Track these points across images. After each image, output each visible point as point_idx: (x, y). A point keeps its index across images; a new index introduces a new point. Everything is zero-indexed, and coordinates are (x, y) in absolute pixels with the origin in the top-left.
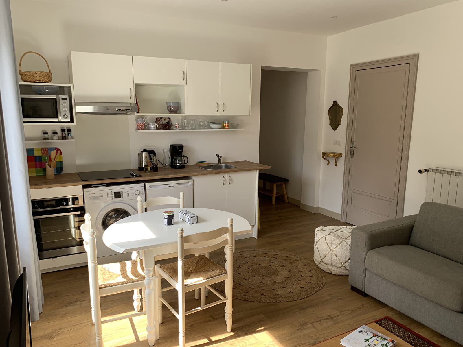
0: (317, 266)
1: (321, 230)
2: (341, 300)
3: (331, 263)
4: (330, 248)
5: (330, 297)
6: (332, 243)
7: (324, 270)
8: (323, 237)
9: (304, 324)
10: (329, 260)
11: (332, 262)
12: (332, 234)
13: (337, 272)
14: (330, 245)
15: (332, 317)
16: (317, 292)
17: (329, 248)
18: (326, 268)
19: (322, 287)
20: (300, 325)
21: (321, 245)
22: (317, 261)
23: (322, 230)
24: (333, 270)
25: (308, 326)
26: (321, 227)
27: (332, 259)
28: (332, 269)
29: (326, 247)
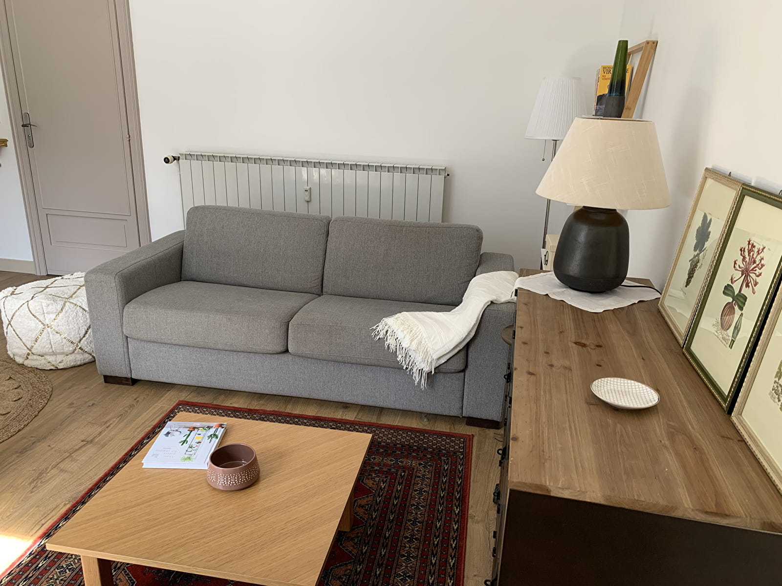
0: (22, 365)
1: (11, 294)
2: (94, 405)
3: (51, 351)
4: (43, 324)
5: (72, 410)
6: (45, 312)
7: (40, 367)
8: (21, 306)
9: (41, 474)
10: (47, 346)
11: (53, 347)
12: (40, 297)
13: (68, 363)
14: (41, 318)
15: (89, 439)
16: (41, 410)
17: (40, 323)
18: (43, 362)
19: (49, 397)
20: (34, 480)
21: (21, 322)
22: (20, 356)
23: (13, 293)
24: (58, 362)
25: (48, 474)
26: (10, 289)
27: (52, 343)
28: (56, 361)
29: (33, 324)
